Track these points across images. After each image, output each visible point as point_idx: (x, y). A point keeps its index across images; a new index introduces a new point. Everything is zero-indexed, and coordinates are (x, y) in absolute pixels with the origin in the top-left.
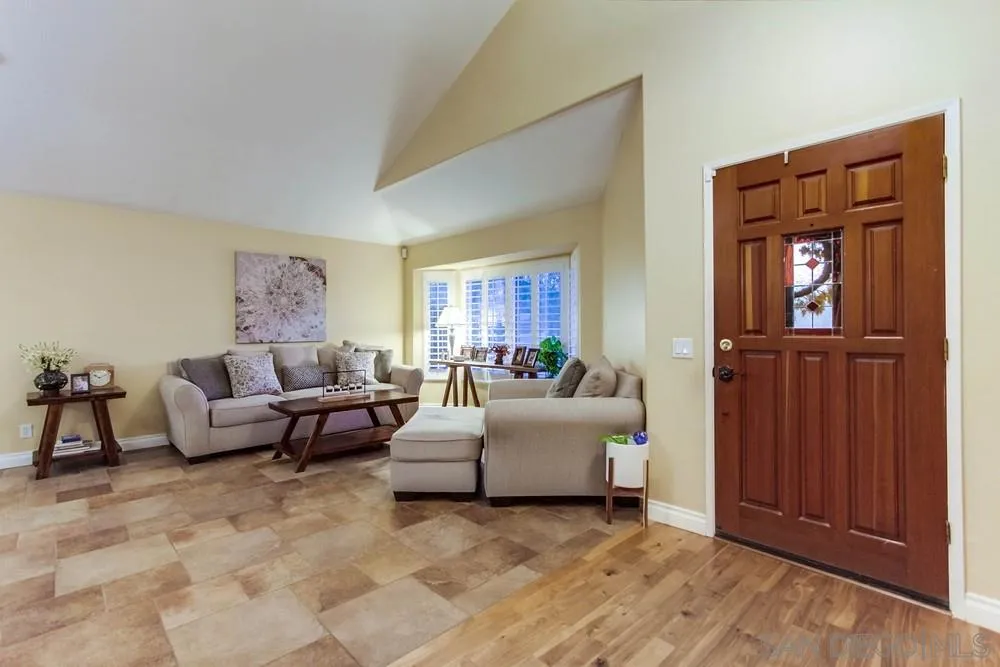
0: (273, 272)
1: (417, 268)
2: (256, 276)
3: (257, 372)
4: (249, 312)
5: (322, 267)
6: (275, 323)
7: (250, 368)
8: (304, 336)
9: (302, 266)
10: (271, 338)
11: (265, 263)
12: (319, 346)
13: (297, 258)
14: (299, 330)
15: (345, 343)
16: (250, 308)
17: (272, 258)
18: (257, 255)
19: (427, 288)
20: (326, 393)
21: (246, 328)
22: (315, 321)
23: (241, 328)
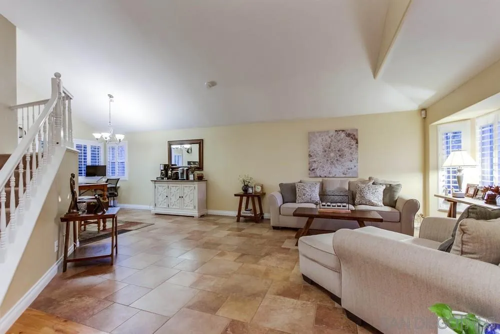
0: (326, 140)
1: (432, 123)
2: (317, 143)
3: (307, 192)
4: (315, 162)
5: (355, 133)
6: (327, 168)
7: (304, 189)
8: (344, 174)
9: (343, 135)
10: (326, 175)
11: (322, 136)
12: (352, 180)
13: (339, 131)
14: (341, 170)
15: (370, 179)
16: (315, 159)
17: (326, 133)
18: (318, 132)
19: (442, 137)
20: (321, 207)
21: (313, 170)
22: (351, 165)
23: (312, 170)
